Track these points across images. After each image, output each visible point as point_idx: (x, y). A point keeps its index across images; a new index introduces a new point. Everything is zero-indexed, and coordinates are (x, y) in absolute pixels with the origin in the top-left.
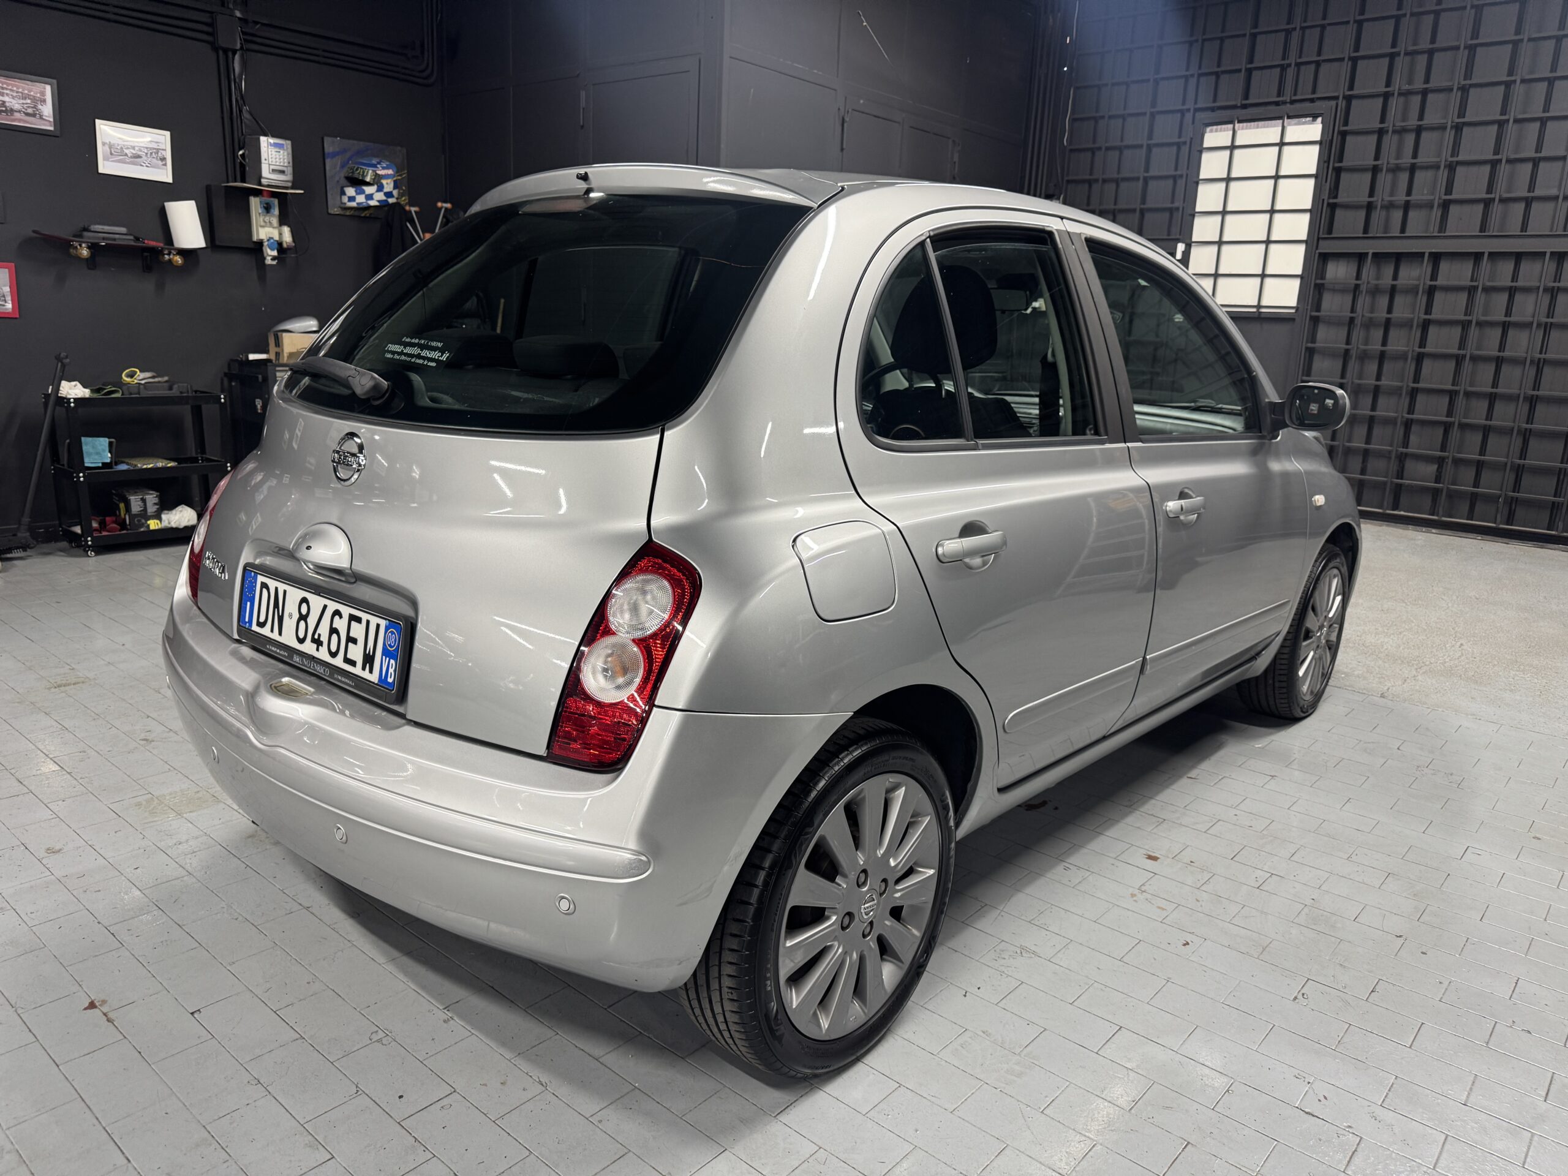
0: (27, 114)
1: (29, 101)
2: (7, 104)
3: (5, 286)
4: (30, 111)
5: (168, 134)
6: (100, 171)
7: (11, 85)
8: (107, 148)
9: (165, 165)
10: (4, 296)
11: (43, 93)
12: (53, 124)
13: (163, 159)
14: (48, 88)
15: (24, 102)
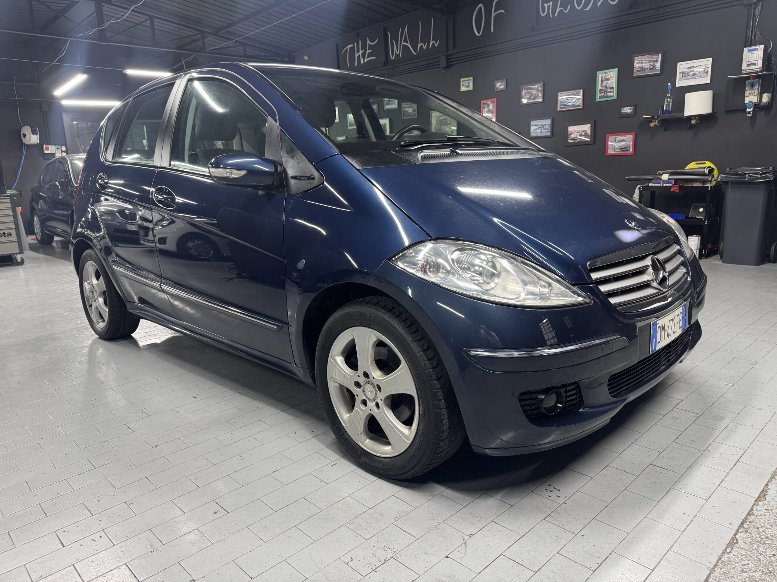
0: (650, 69)
1: (652, 63)
2: (644, 67)
3: (630, 142)
4: (652, 67)
5: (711, 59)
6: (677, 86)
7: (645, 58)
8: (681, 74)
9: (708, 75)
10: (630, 146)
11: (658, 58)
12: (659, 70)
13: (707, 72)
14: (660, 55)
15: (650, 64)
